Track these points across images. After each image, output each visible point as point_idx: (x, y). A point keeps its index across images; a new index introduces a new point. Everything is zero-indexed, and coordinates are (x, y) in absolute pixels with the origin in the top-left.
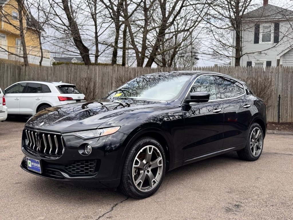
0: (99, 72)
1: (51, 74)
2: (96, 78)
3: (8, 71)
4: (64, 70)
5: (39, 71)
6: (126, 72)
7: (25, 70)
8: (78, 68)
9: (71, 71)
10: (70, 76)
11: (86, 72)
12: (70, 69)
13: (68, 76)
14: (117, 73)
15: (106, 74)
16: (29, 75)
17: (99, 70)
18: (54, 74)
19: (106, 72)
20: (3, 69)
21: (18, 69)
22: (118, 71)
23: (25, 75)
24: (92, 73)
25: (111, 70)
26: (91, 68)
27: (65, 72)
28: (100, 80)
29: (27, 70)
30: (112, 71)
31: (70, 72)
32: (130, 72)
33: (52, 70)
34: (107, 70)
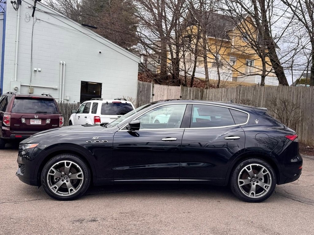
0: (264, 93)
1: (224, 96)
2: (261, 100)
3: (191, 94)
4: (234, 91)
5: (216, 93)
6: (289, 93)
7: (207, 93)
8: (245, 89)
9: (240, 92)
10: (238, 97)
11: (252, 93)
12: (239, 90)
13: (237, 98)
14: (281, 93)
15: (270, 95)
16: (209, 97)
17: (264, 91)
18: (226, 96)
19: (270, 93)
20: (186, 93)
21: (201, 92)
22: (282, 91)
23: (206, 97)
24: (257, 94)
25: (275, 90)
26: (257, 89)
27: (235, 94)
28: (264, 101)
29: (207, 92)
30: (276, 92)
31: (239, 94)
32: (293, 92)
33: (225, 92)
34: (272, 91)
